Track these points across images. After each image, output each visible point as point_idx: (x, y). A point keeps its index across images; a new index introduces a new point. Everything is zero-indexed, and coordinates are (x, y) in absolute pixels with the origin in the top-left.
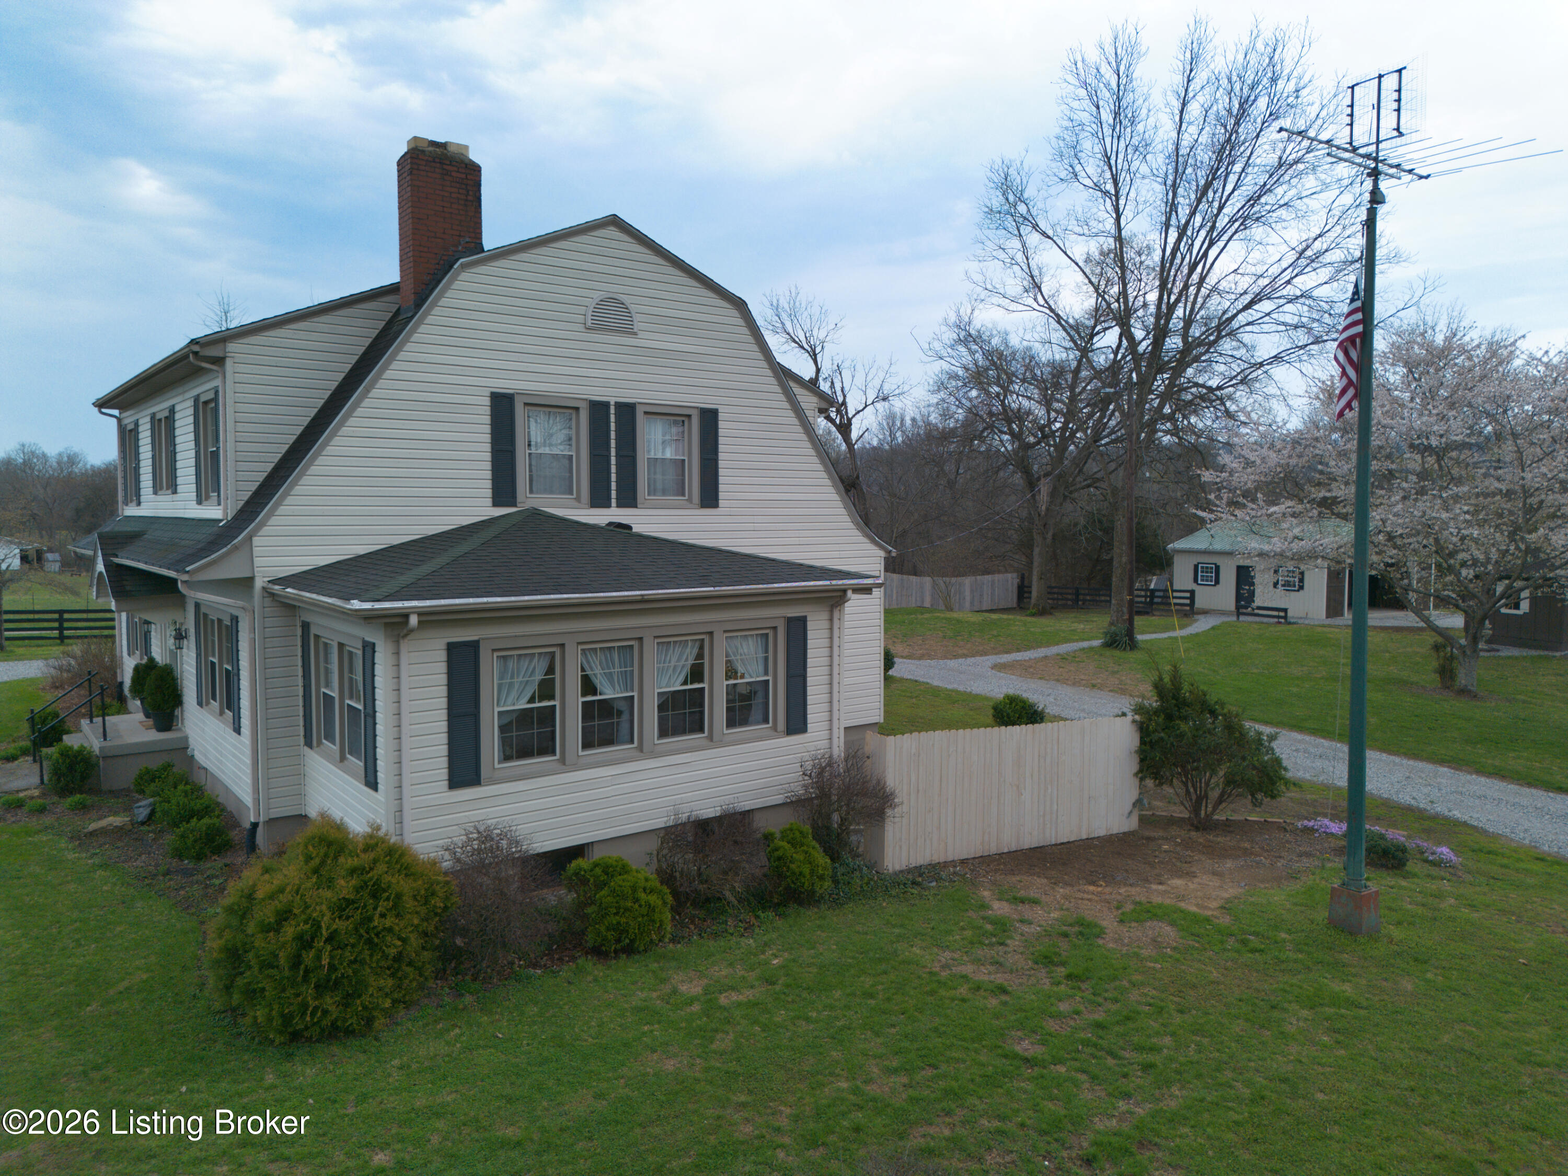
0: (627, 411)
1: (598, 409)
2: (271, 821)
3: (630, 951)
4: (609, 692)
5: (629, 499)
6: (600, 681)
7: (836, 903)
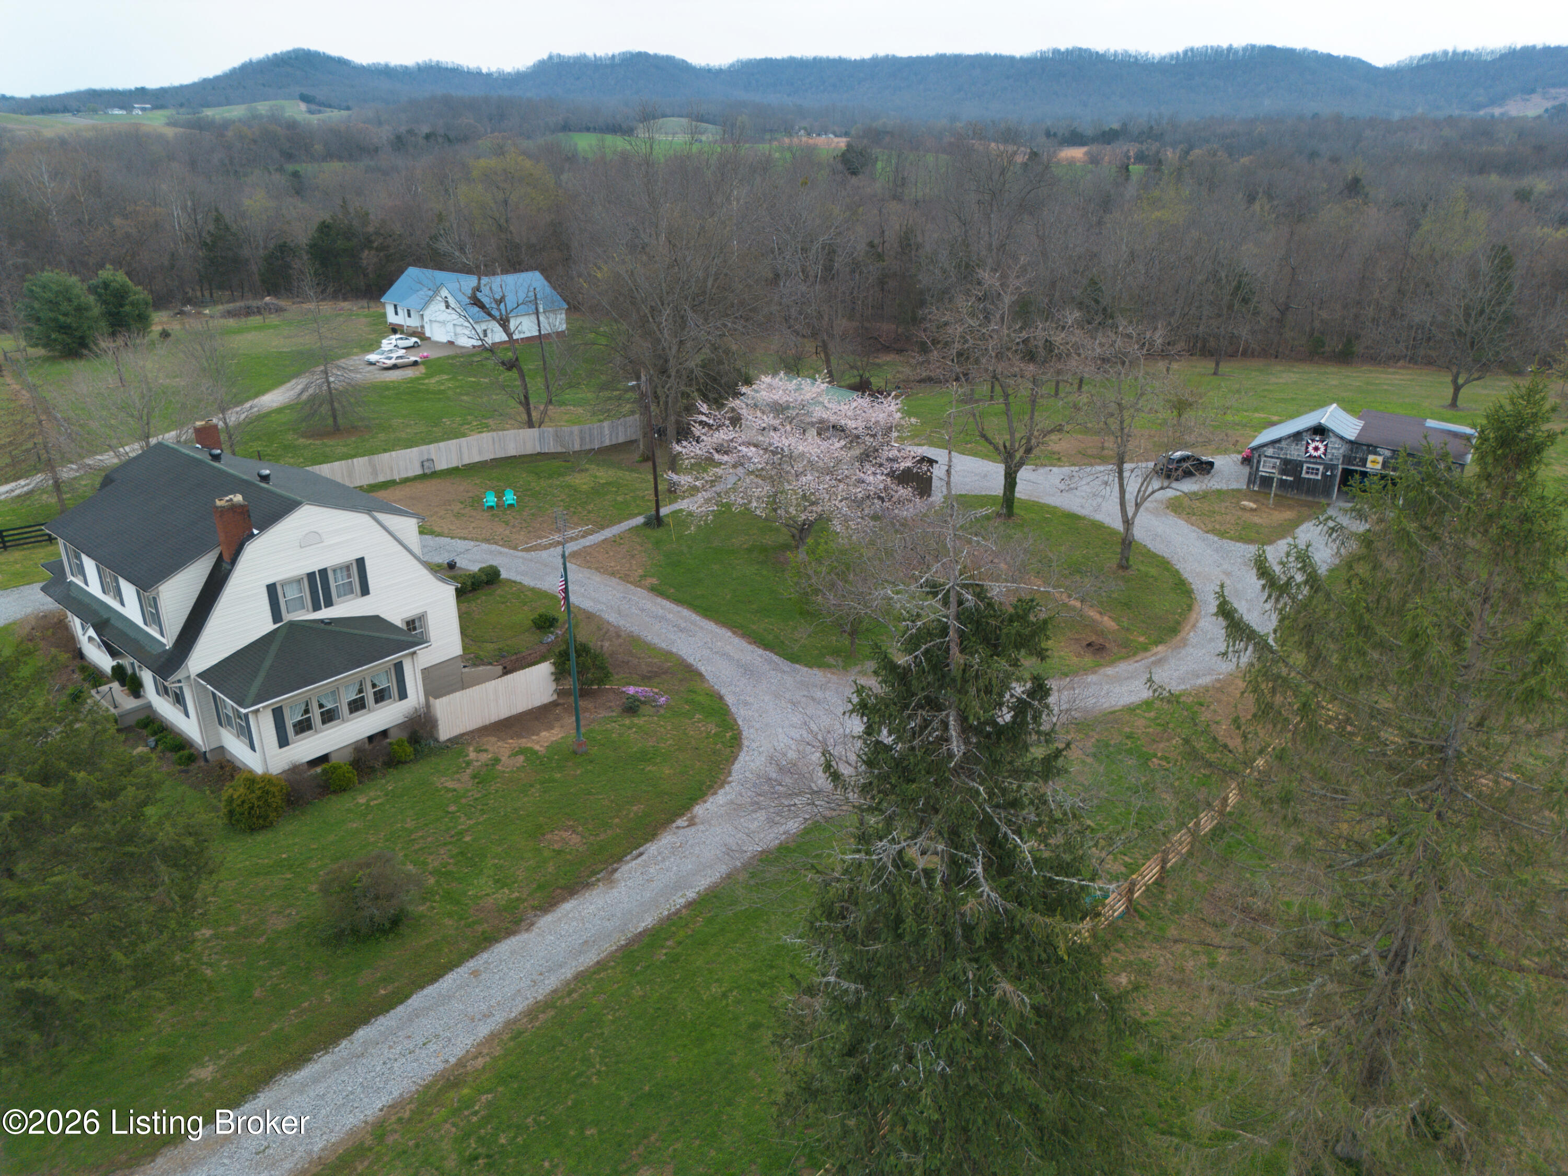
0: (323, 572)
1: (311, 576)
2: (211, 750)
3: (345, 790)
4: (329, 706)
5: (329, 603)
6: (324, 702)
7: (415, 760)
